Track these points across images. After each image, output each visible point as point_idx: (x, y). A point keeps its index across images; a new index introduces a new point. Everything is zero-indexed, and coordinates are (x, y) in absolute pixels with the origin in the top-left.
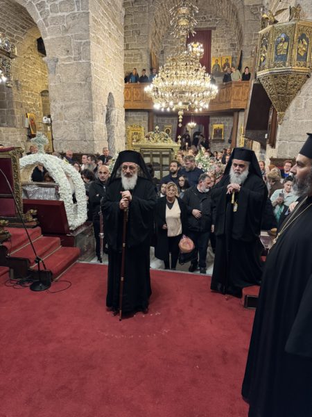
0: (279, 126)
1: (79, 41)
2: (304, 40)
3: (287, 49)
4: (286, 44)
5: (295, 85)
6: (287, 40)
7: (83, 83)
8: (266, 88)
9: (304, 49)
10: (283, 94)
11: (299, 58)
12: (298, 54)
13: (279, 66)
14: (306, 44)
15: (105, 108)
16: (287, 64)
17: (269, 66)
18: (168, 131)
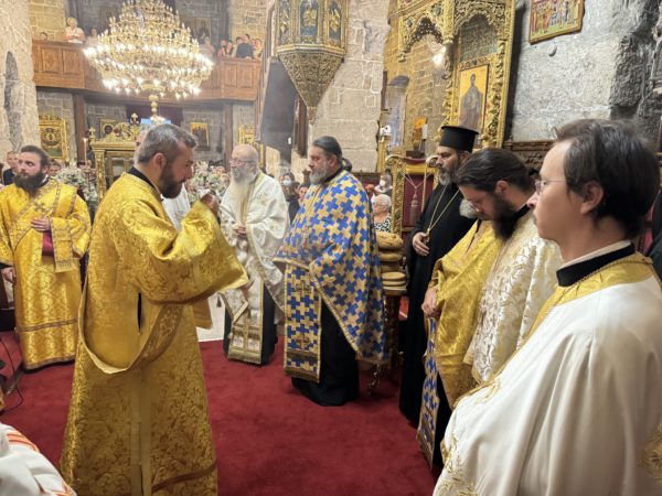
0: (310, 125)
2: (336, 11)
3: (317, 20)
4: (314, 12)
5: (329, 70)
6: (315, 6)
8: (290, 72)
9: (337, 23)
10: (314, 81)
11: (332, 34)
12: (331, 29)
13: (308, 42)
14: (338, 15)
15: (3, 80)
16: (318, 40)
17: (294, 39)
18: (108, 129)
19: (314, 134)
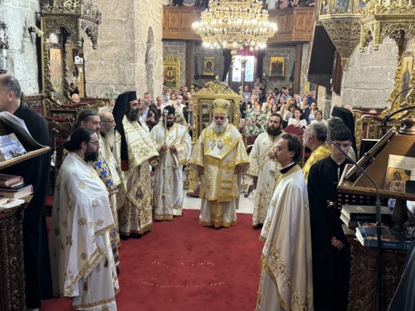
0: (344, 72)
7: (123, 19)
10: (346, 39)
13: (341, 13)
15: (146, 46)
16: (349, 10)
17: (330, 11)
18: (209, 64)
19: (346, 78)
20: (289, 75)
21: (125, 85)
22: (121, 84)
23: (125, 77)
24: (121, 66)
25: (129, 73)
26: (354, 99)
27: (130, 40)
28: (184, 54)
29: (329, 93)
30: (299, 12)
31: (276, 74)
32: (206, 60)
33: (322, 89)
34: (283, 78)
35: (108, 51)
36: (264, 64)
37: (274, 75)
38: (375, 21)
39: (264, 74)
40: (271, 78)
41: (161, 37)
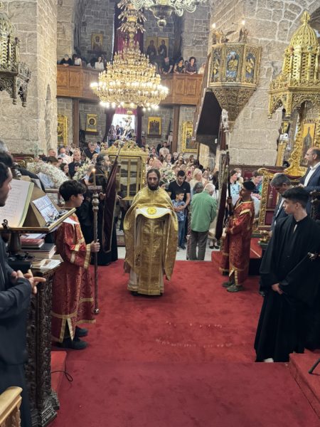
1: (24, 31)
2: (251, 59)
3: (237, 67)
4: (236, 61)
5: (244, 98)
6: (236, 58)
8: (218, 98)
9: (251, 67)
10: (233, 105)
12: (246, 71)
13: (231, 81)
14: (253, 62)
15: (45, 102)
16: (237, 79)
17: (221, 79)
18: (92, 121)
19: (231, 139)
20: (164, 134)
21: (27, 140)
22: (23, 139)
23: (27, 132)
24: (23, 121)
25: (33, 128)
26: (238, 158)
27: (33, 97)
28: (70, 111)
29: (213, 151)
30: (179, 77)
31: (154, 133)
32: (89, 117)
33: (204, 148)
34: (159, 137)
35: (10, 107)
36: (143, 122)
37: (152, 133)
38: (288, 93)
39: (143, 132)
40: (150, 136)
41: (56, 94)
